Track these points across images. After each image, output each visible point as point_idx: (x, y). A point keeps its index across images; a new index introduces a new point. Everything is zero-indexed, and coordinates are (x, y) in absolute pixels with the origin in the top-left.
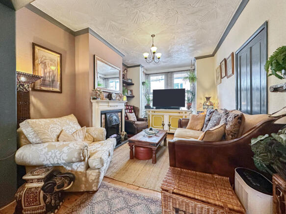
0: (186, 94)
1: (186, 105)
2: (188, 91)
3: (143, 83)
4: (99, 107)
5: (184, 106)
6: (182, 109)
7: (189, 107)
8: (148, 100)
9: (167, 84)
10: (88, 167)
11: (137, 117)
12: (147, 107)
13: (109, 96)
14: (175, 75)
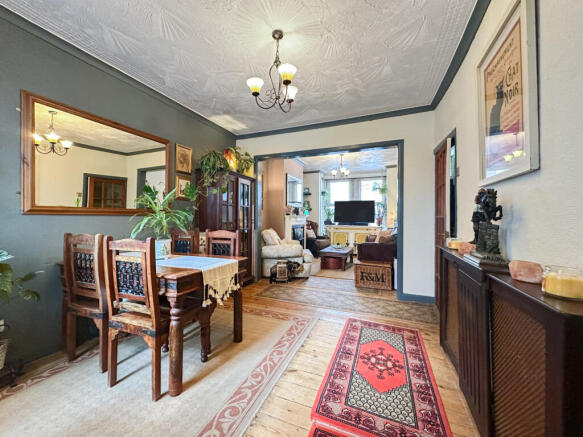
0: (376, 207)
1: (376, 221)
2: (378, 204)
3: (323, 193)
4: (290, 222)
5: (373, 221)
6: (371, 225)
7: (379, 223)
8: (329, 214)
9: (352, 194)
10: (304, 262)
11: (316, 234)
12: (328, 222)
13: (296, 211)
14: (363, 183)
